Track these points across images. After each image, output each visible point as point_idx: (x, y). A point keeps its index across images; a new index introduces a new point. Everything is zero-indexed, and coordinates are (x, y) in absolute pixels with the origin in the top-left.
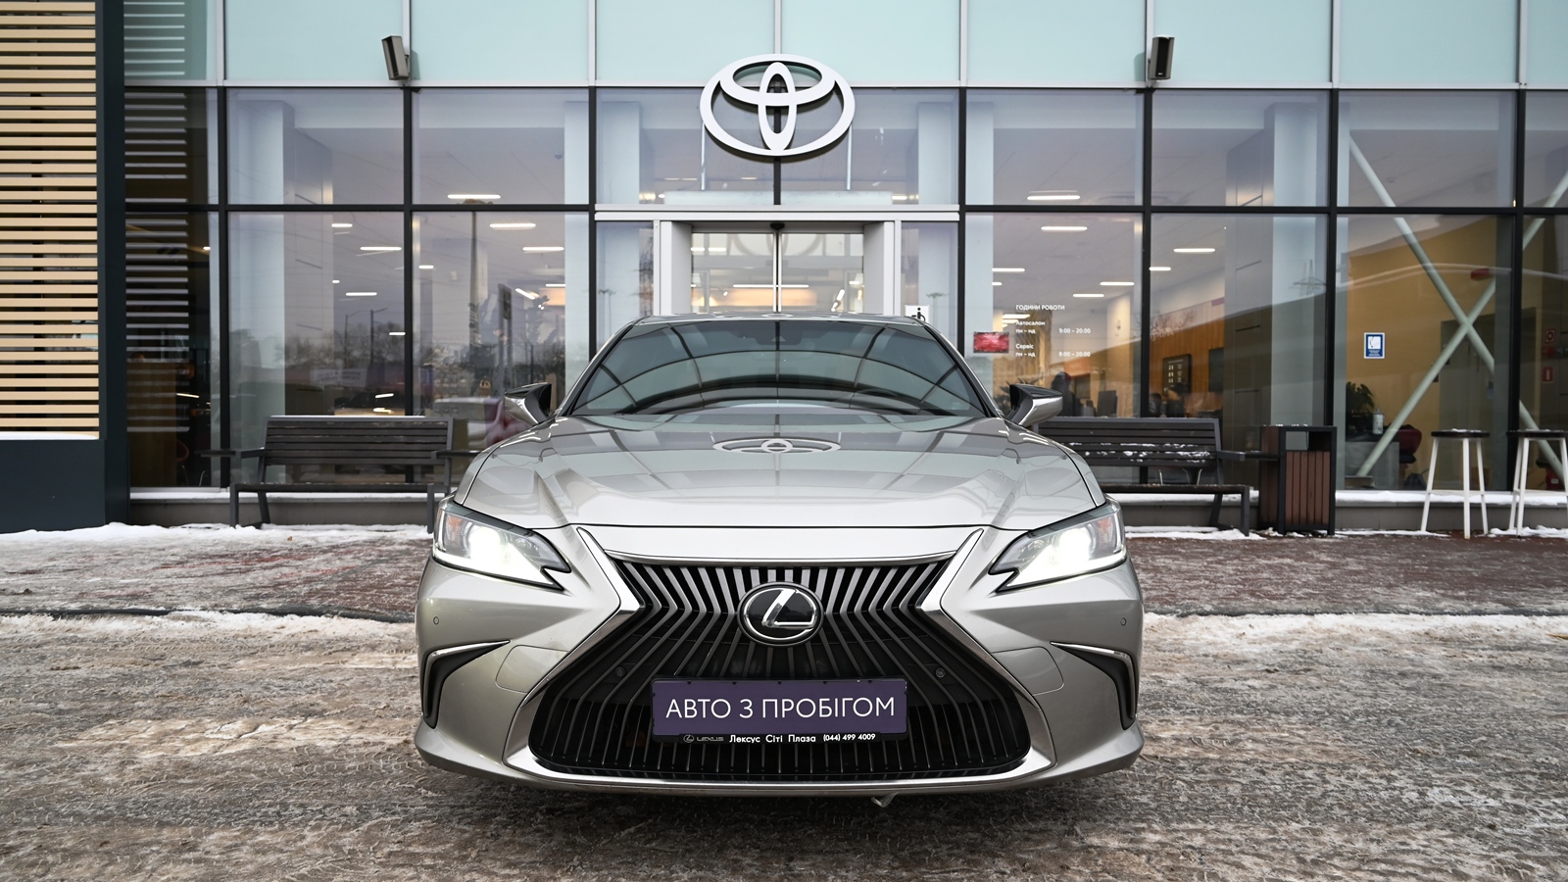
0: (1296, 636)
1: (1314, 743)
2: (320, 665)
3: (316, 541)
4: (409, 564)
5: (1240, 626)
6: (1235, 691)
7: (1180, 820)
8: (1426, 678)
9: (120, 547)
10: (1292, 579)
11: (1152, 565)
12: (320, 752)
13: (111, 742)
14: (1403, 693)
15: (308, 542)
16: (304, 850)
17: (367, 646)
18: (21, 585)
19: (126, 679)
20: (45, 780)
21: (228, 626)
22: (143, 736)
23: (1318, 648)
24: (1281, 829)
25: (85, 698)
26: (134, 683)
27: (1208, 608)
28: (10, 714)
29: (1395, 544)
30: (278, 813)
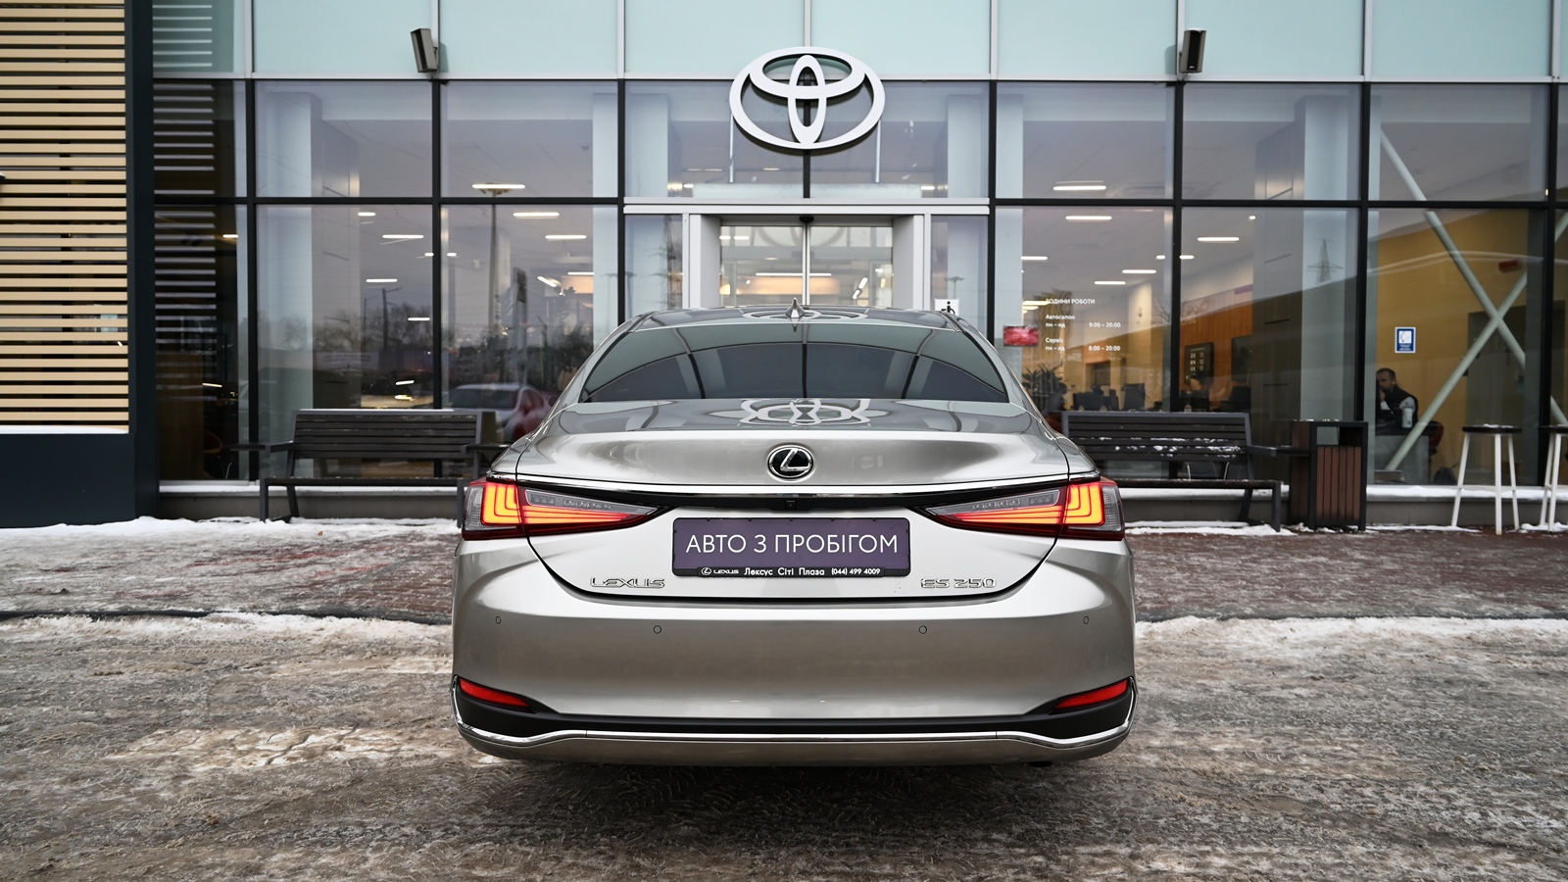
0: (1337, 640)
1: (1368, 758)
2: (363, 670)
3: (347, 536)
4: (442, 562)
5: (1281, 629)
6: (1284, 701)
7: (1244, 843)
8: (1472, 686)
9: (152, 542)
10: (1329, 579)
11: (1187, 564)
12: (372, 766)
13: (162, 754)
14: (1452, 702)
15: (339, 537)
16: (368, 873)
17: (408, 650)
18: (58, 584)
19: (171, 686)
20: (101, 796)
21: (267, 628)
22: (194, 747)
23: (1361, 654)
24: (1347, 853)
25: (131, 706)
26: (179, 690)
27: (1248, 611)
28: (58, 723)
29: (1427, 540)
30: (338, 832)
